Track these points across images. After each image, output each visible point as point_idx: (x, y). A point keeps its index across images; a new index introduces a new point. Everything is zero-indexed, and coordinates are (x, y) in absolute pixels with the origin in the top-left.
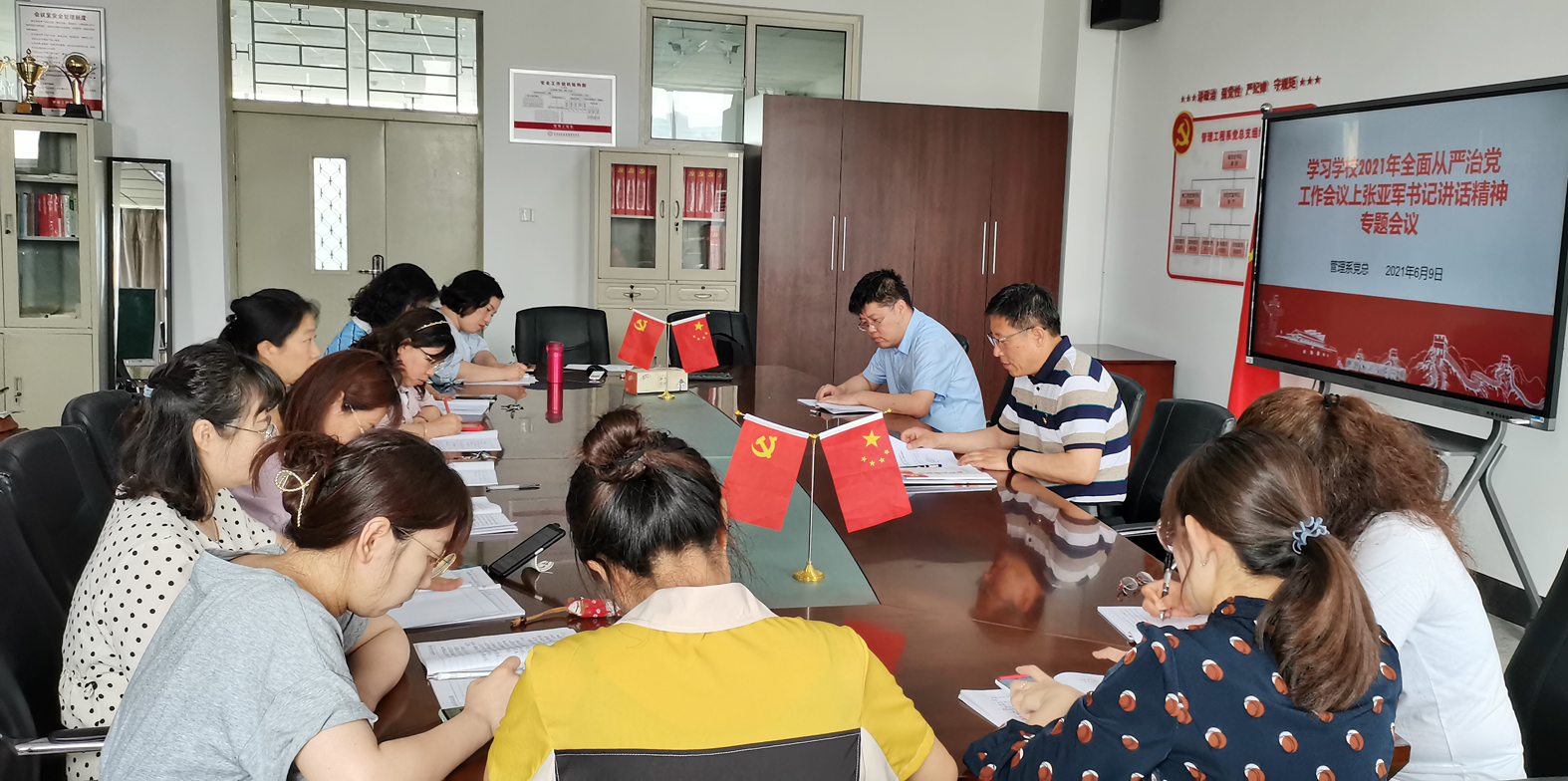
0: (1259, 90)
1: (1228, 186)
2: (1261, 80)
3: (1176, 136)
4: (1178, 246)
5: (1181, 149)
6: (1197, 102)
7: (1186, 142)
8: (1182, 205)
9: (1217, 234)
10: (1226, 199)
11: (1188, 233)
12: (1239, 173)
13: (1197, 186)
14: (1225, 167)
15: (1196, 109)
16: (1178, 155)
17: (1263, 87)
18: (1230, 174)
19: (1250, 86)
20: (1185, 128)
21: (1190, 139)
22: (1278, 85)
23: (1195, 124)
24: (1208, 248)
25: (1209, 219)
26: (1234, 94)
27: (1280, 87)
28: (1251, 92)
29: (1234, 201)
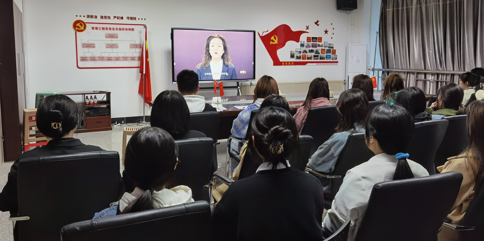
0: (120, 18)
1: (110, 42)
2: (121, 16)
3: (75, 27)
4: (84, 59)
5: (79, 31)
6: (86, 18)
7: (82, 28)
8: (83, 47)
9: (106, 55)
10: (110, 46)
11: (88, 55)
12: (113, 39)
13: (91, 42)
14: (107, 37)
15: (85, 20)
16: (77, 33)
17: (122, 18)
18: (110, 39)
19: (115, 17)
20: (81, 25)
21: (85, 28)
22: (129, 18)
23: (87, 24)
24: (102, 59)
25: (100, 50)
26: (107, 18)
27: (130, 19)
28: (115, 18)
29: (113, 46)
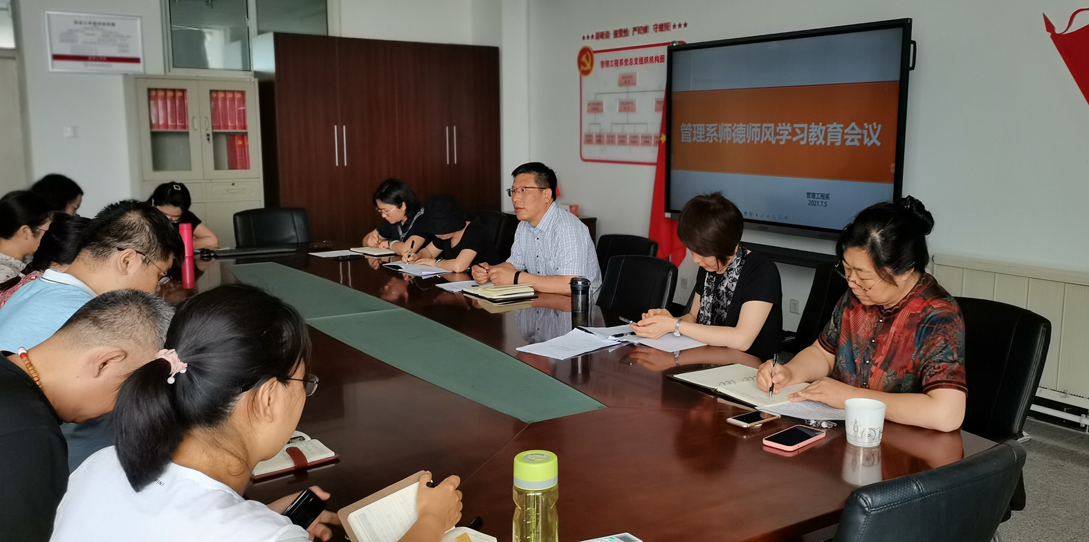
0: (642, 31)
1: (624, 97)
2: (644, 25)
3: (580, 63)
4: (589, 139)
5: (585, 73)
6: (594, 40)
7: (588, 67)
8: (589, 111)
9: (617, 130)
10: (625, 107)
11: (595, 130)
12: (631, 88)
13: (599, 98)
14: (620, 84)
15: (594, 45)
16: (583, 77)
17: (645, 30)
18: (624, 89)
19: (635, 29)
20: (587, 58)
21: (592, 65)
22: (656, 28)
23: (596, 56)
24: (611, 140)
25: (610, 120)
26: (623, 34)
27: (658, 30)
28: (636, 33)
29: (628, 107)
